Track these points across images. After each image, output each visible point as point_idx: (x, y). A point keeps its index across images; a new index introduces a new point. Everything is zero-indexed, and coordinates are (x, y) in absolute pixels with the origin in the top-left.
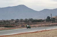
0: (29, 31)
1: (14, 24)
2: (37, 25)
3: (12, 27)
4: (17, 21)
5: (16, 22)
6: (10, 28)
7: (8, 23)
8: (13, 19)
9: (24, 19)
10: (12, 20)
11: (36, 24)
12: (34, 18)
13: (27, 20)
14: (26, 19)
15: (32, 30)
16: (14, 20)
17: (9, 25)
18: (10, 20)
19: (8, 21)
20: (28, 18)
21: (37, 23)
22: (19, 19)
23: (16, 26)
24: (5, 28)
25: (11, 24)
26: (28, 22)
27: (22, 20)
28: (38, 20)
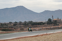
0: (29, 35)
1: (12, 28)
2: (37, 29)
3: (10, 30)
4: (16, 24)
5: (14, 25)
6: (8, 31)
7: (5, 26)
8: (11, 21)
10: (10, 23)
11: (36, 27)
12: (34, 21)
13: (26, 23)
14: (25, 22)
15: (32, 34)
16: (12, 23)
17: (6, 29)
18: (8, 23)
19: (5, 24)
20: (27, 21)
21: (37, 26)
22: (18, 21)
23: (14, 30)
24: (2, 31)
25: (9, 27)
26: (28, 25)
27: (20, 23)
28: (38, 23)
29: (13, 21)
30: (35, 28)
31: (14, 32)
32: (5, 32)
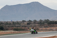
0: (44, 36)
1: (25, 27)
2: (54, 28)
3: (23, 30)
4: (30, 23)
5: (28, 24)
6: (21, 31)
7: (18, 25)
9: (38, 20)
10: (24, 21)
11: (53, 26)
13: (42, 22)
14: (41, 20)
15: (48, 34)
16: (25, 21)
17: (19, 28)
18: (21, 22)
19: (18, 23)
20: (43, 19)
21: (55, 25)
22: (32, 20)
23: (28, 29)
24: (14, 31)
25: (22, 26)
26: (44, 24)
27: (35, 22)
28: (56, 21)
29: (27, 20)
30: (52, 28)
31: (28, 32)
32: (17, 31)
